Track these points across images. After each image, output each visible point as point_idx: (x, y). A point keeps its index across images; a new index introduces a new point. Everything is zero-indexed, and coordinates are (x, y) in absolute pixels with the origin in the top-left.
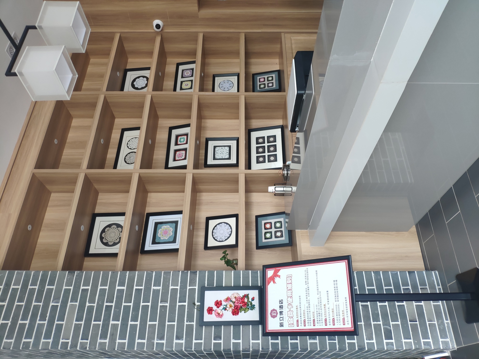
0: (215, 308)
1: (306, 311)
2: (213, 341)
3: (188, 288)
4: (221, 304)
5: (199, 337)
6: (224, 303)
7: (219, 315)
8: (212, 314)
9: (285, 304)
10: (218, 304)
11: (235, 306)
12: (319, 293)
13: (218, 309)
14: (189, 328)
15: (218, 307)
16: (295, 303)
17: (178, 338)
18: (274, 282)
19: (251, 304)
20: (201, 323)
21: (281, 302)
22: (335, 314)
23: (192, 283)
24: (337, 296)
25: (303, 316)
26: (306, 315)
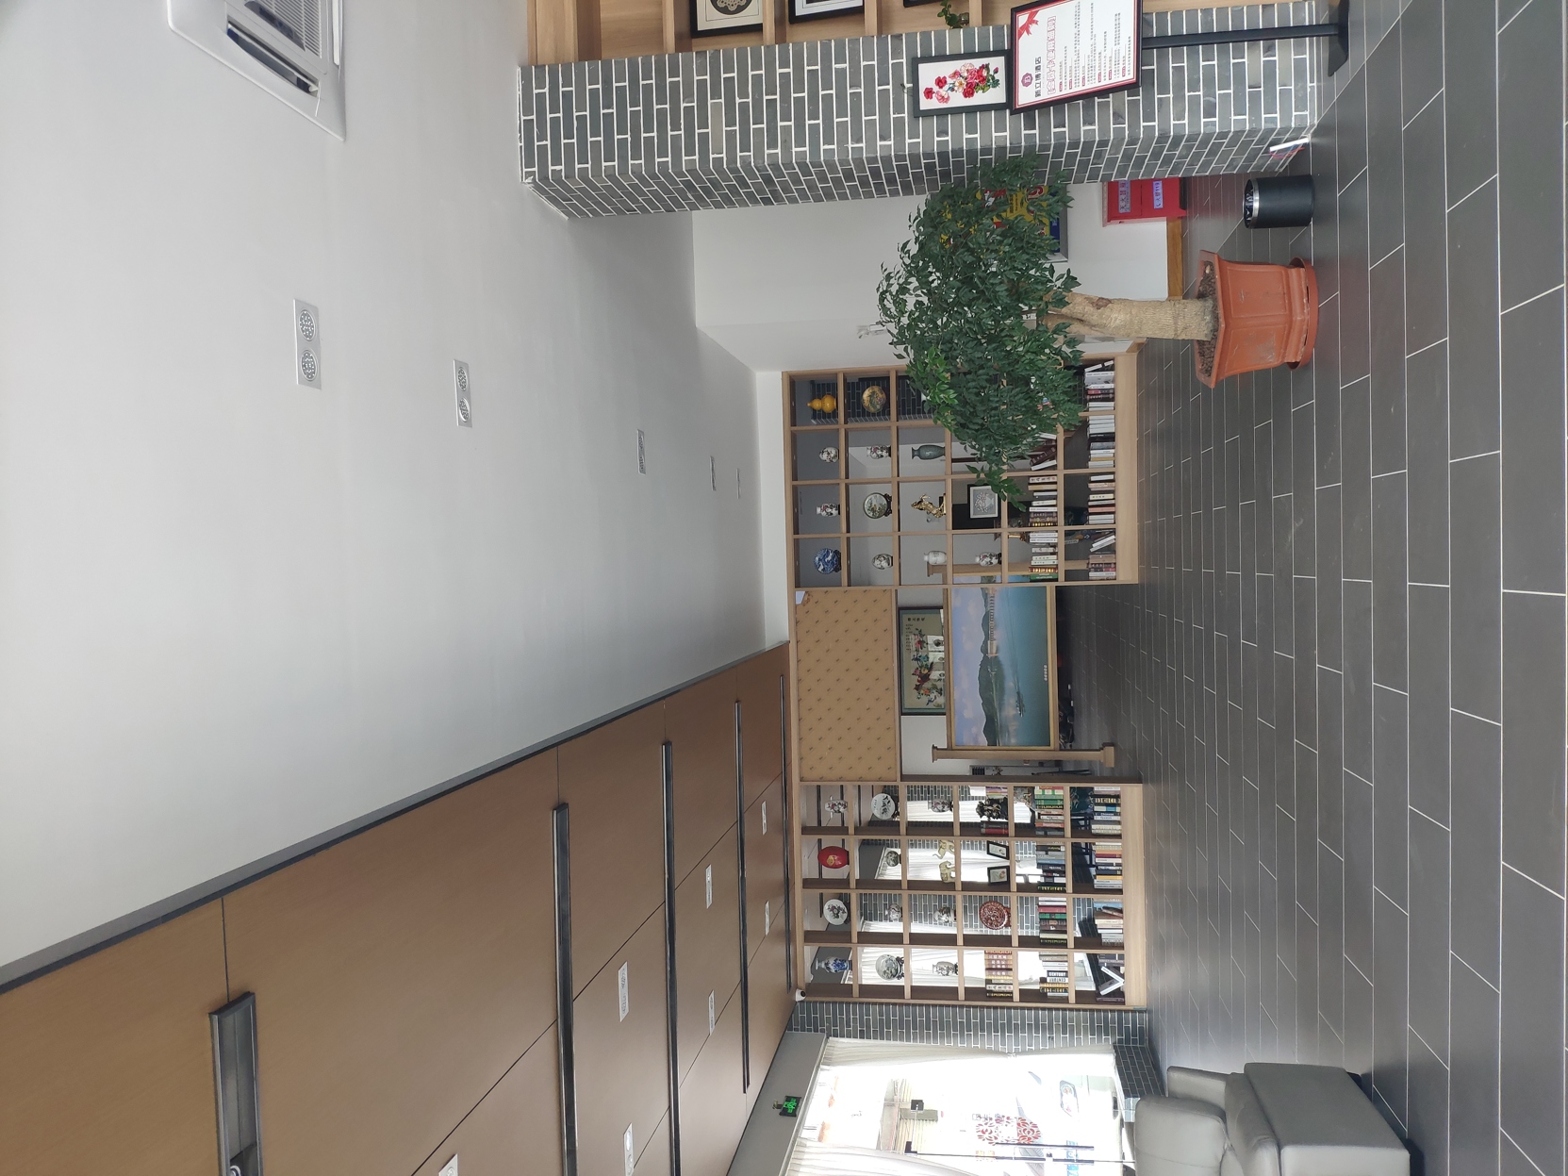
0: (936, 88)
1: (1074, 66)
2: (936, 139)
3: (891, 62)
4: (946, 82)
5: (914, 134)
6: (949, 81)
7: (943, 99)
8: (932, 98)
9: (1044, 63)
10: (941, 82)
11: (967, 84)
12: (1093, 36)
13: (941, 90)
14: (899, 122)
15: (941, 87)
16: (1059, 58)
17: (882, 138)
18: (1028, 32)
19: (993, 78)
20: (917, 113)
21: (1038, 61)
22: (1113, 63)
23: (897, 54)
24: (1117, 38)
25: (1068, 75)
26: (1074, 72)
